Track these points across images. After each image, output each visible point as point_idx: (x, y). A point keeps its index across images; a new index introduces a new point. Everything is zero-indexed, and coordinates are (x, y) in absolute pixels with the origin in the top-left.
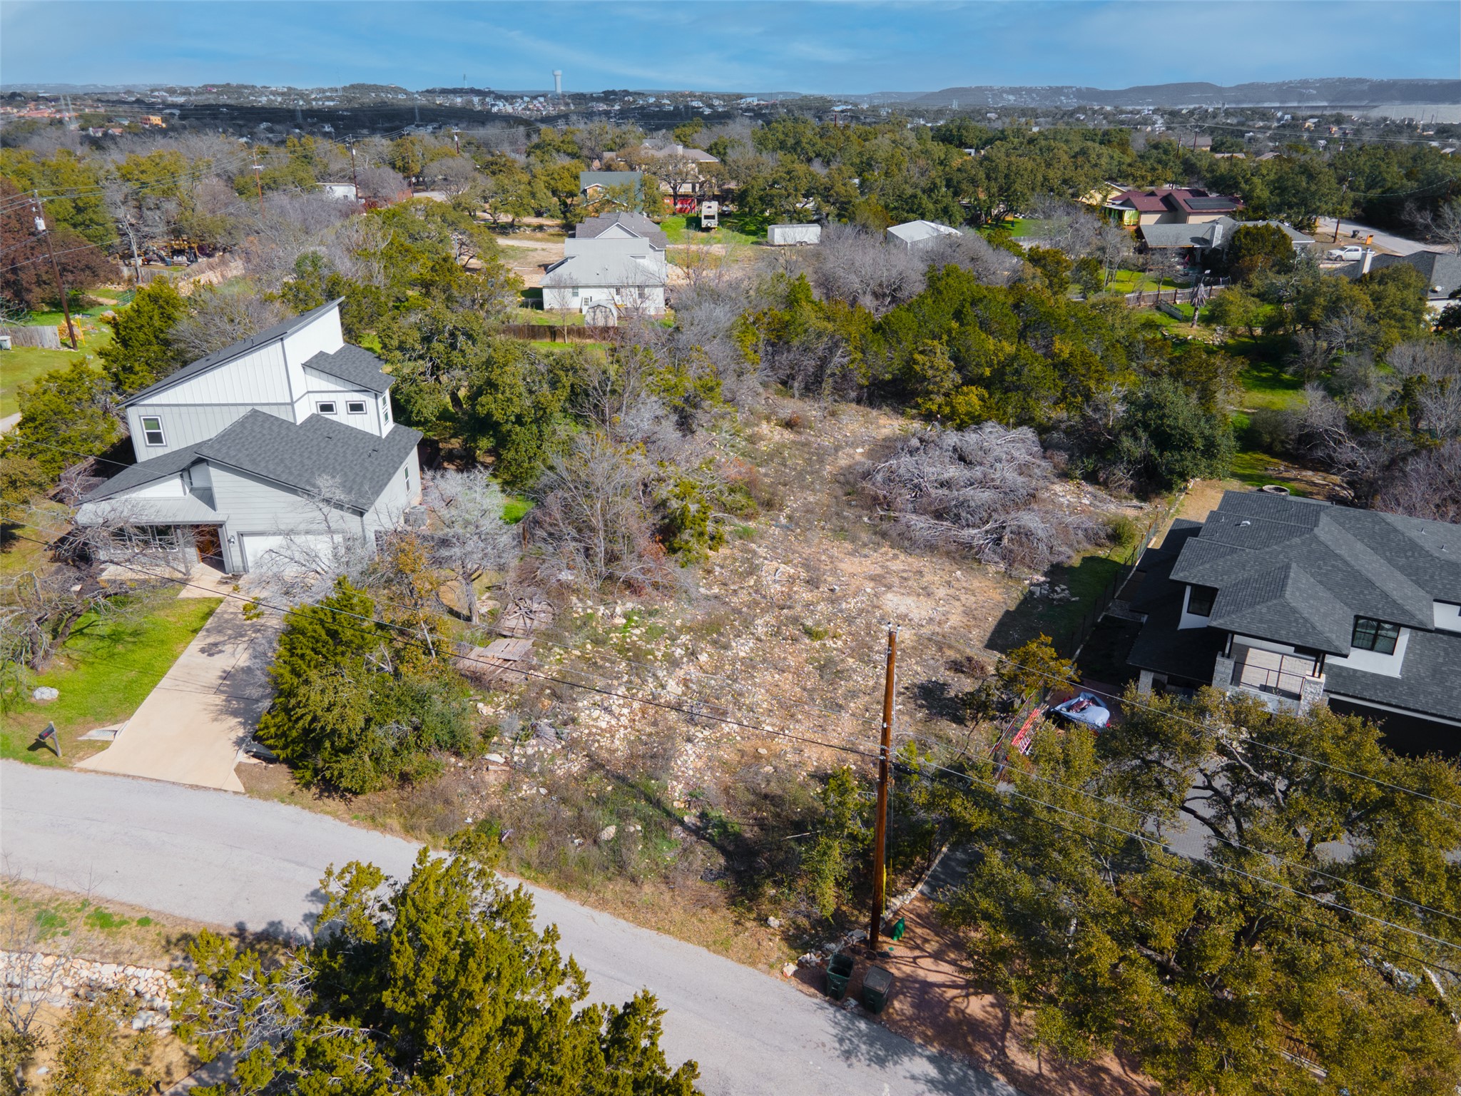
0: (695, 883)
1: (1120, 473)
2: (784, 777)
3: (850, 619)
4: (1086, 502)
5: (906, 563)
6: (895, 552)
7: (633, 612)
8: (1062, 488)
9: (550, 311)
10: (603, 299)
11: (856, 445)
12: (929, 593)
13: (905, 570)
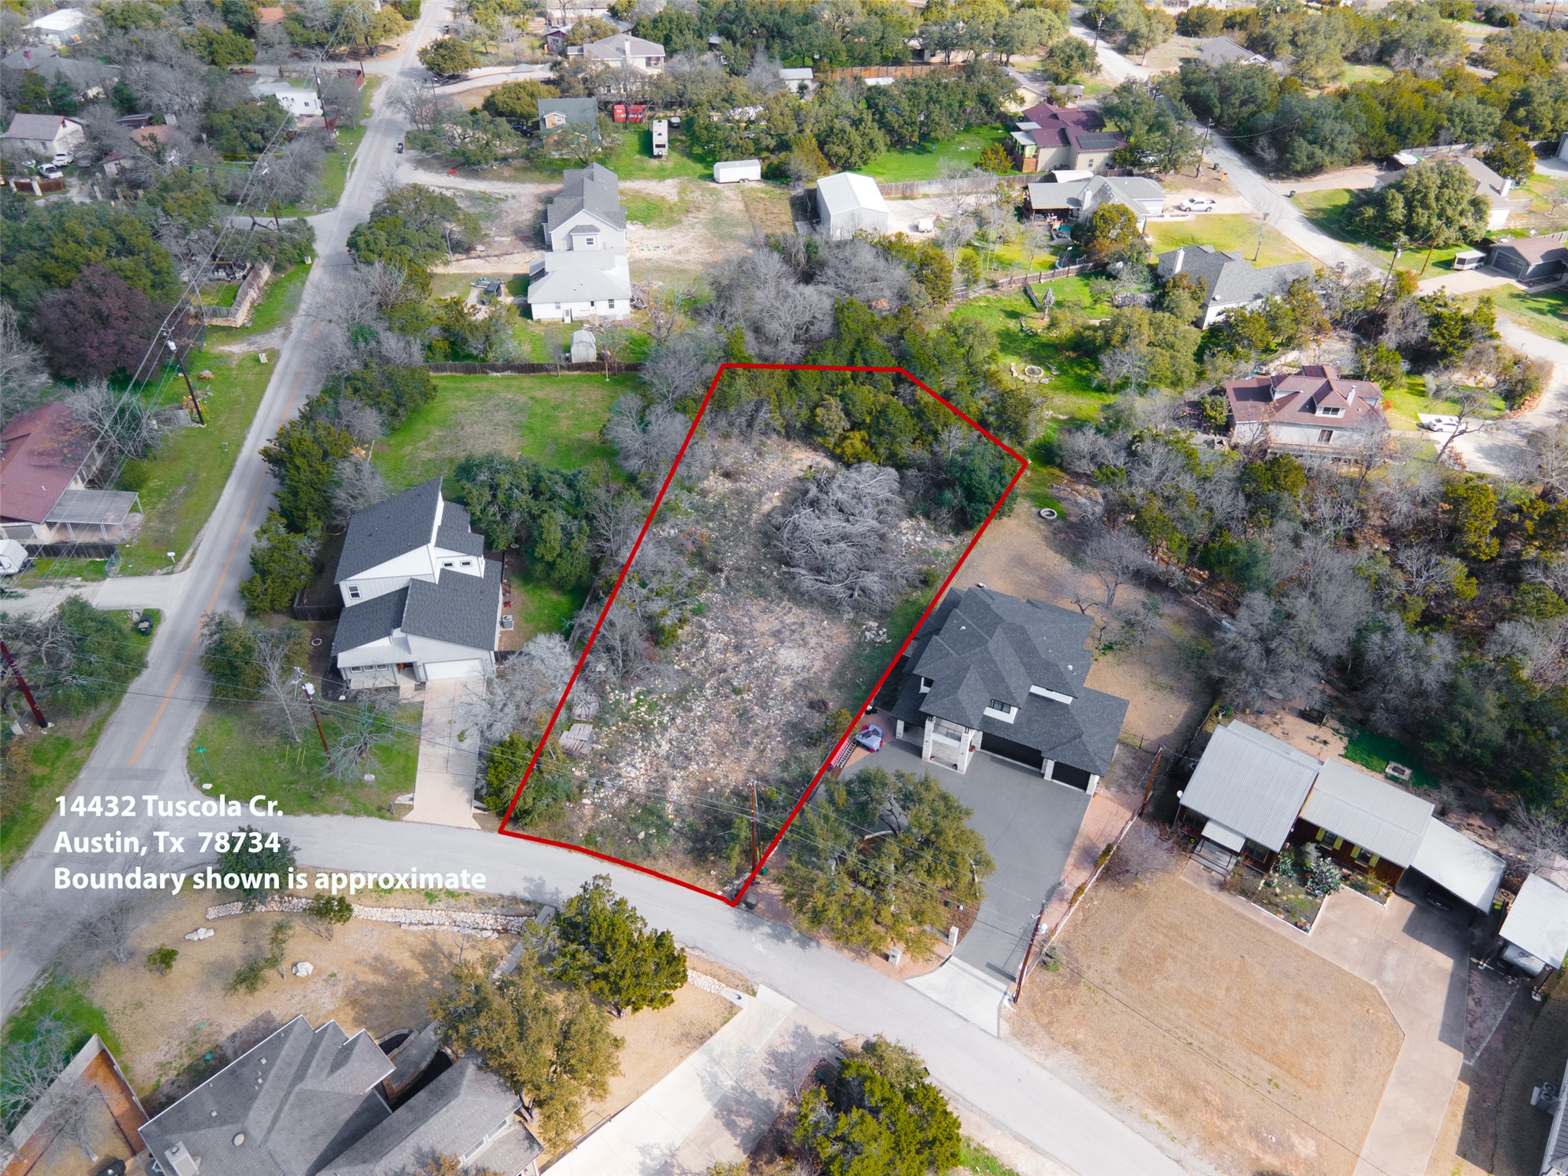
0: (680, 856)
1: (944, 513)
2: (719, 794)
3: (758, 675)
4: (919, 539)
5: (794, 615)
6: (791, 605)
7: (639, 693)
8: (906, 524)
9: (539, 321)
10: (581, 310)
11: (772, 489)
12: (805, 644)
13: (794, 623)
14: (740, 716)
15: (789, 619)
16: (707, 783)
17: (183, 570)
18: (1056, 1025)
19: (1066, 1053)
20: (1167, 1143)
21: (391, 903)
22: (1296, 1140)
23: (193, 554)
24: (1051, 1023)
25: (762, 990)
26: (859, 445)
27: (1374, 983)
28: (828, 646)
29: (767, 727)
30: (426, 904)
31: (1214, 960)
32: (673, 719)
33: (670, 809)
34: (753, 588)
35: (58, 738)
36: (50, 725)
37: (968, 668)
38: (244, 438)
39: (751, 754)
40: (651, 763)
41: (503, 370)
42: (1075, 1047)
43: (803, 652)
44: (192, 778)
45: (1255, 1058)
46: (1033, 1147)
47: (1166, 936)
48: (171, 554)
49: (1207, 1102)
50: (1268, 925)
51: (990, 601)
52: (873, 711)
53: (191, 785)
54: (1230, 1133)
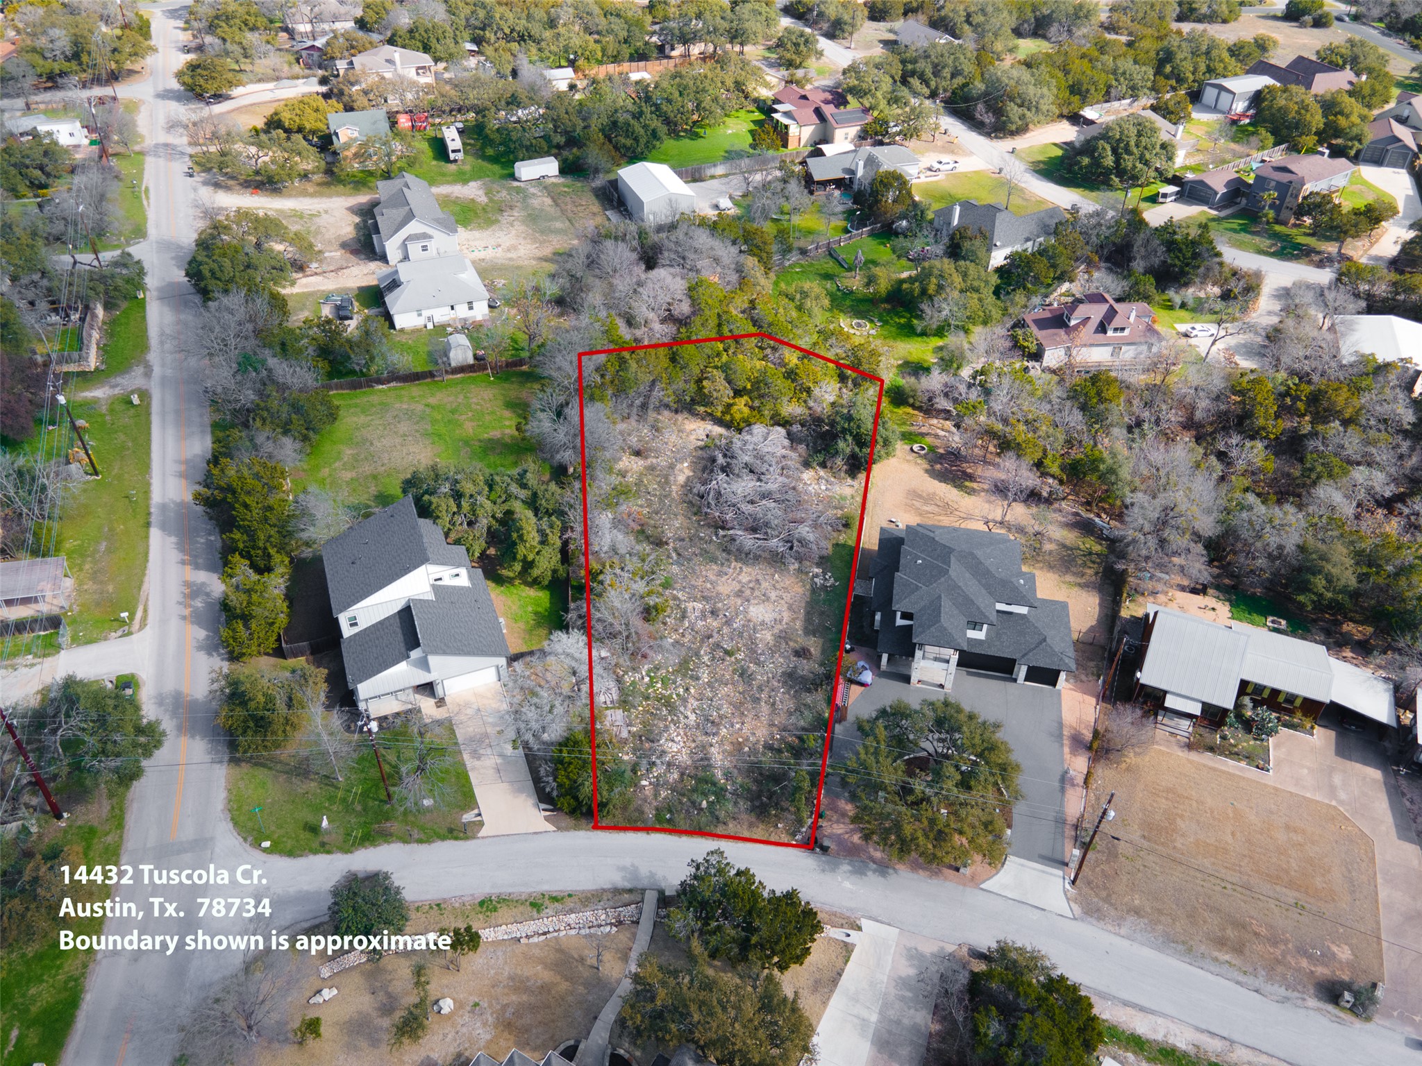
0: (744, 816)
1: (839, 462)
2: (754, 751)
3: (741, 635)
4: (823, 487)
5: (748, 574)
6: (739, 565)
7: (649, 671)
8: (808, 475)
9: (402, 330)
10: (442, 315)
11: (682, 460)
12: (768, 599)
13: (750, 581)
14: (741, 675)
15: (744, 578)
16: (740, 743)
17: (141, 628)
18: (1114, 896)
19: (1131, 919)
20: (1241, 978)
21: (500, 922)
22: (1335, 949)
23: (145, 611)
24: (1109, 895)
25: (864, 923)
26: (746, 410)
27: (1334, 803)
28: (787, 597)
29: (768, 681)
30: (535, 913)
31: (1212, 812)
32: (687, 689)
33: (719, 774)
34: (701, 555)
35: (80, 827)
36: (65, 815)
37: (940, 597)
38: (149, 484)
39: (765, 709)
40: (685, 734)
41: (389, 382)
42: (1137, 912)
43: (770, 607)
44: (245, 839)
45: (1278, 888)
46: (1142, 1009)
47: (1167, 799)
48: (125, 615)
49: (1256, 934)
50: (1238, 773)
51: (932, 535)
52: (852, 650)
53: (247, 846)
54: (1284, 957)
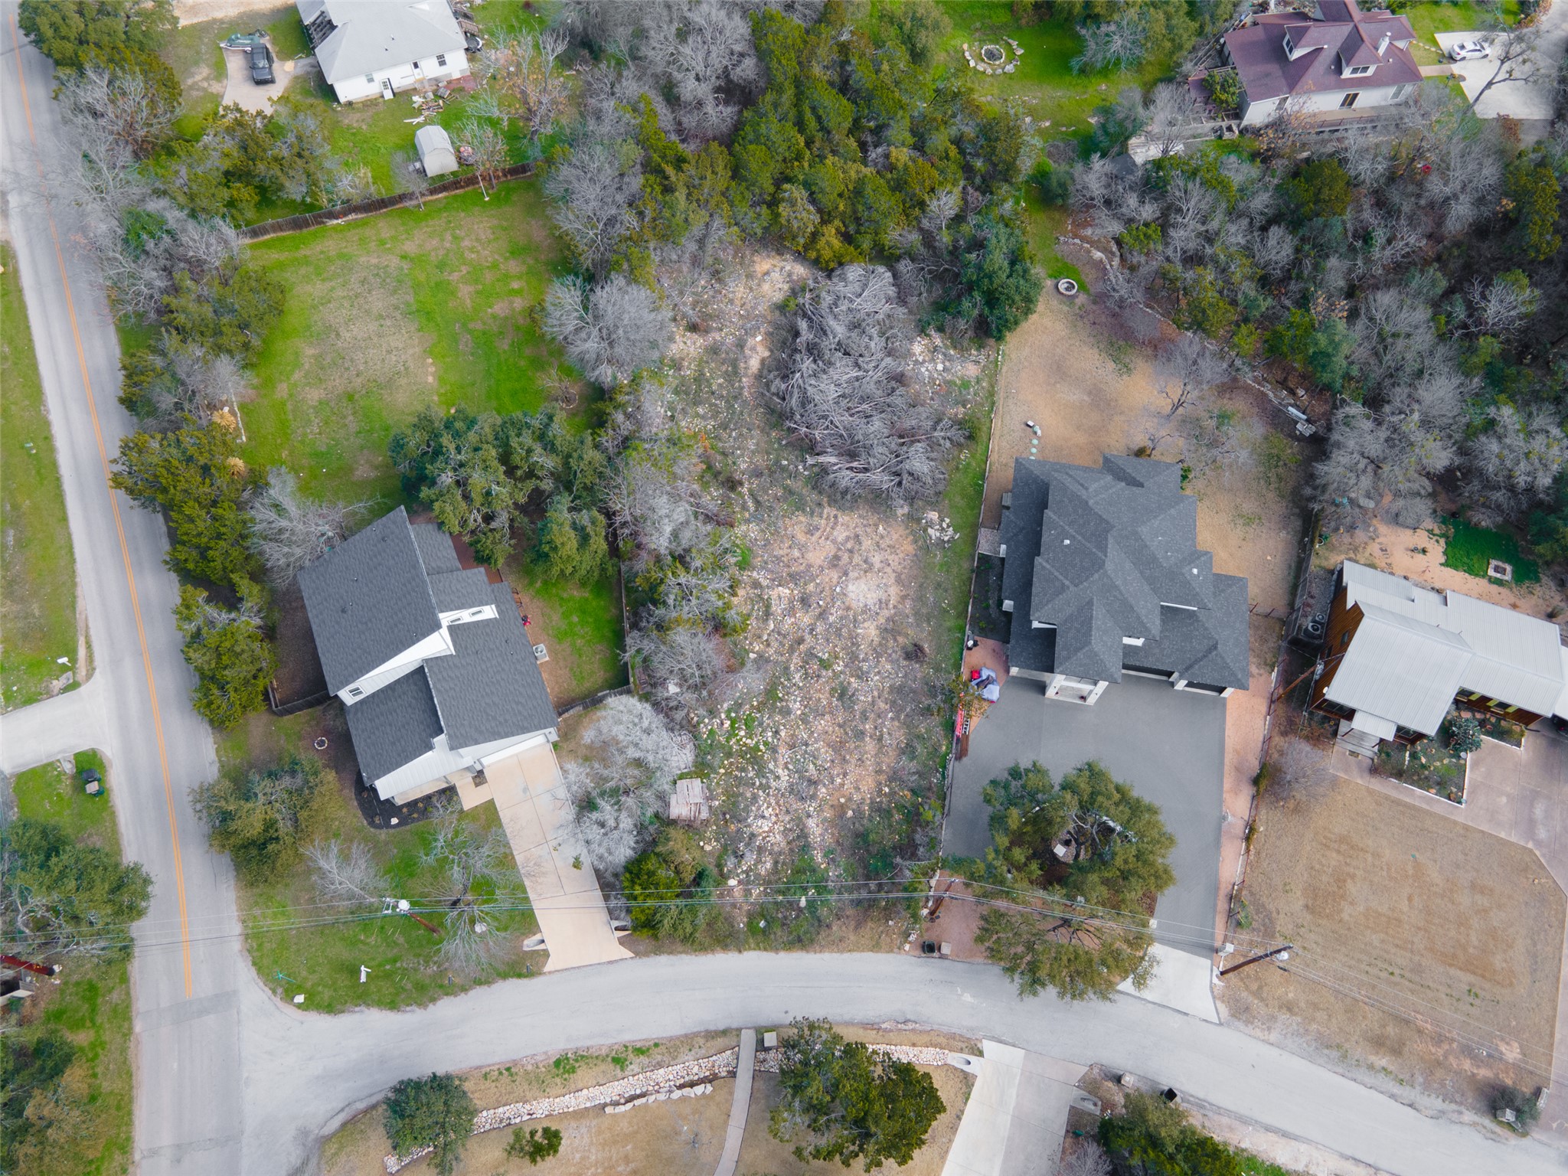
0: (850, 913)
1: (962, 324)
2: (859, 814)
3: (838, 633)
4: (940, 367)
5: (844, 525)
6: (834, 512)
7: (729, 711)
8: (918, 348)
10: (402, 77)
11: (751, 332)
12: (871, 566)
13: (848, 538)
14: (840, 698)
15: (840, 534)
16: (842, 805)
17: (90, 675)
18: (1265, 989)
19: (1284, 1016)
20: (1397, 1089)
21: (580, 1086)
22: (1503, 1048)
23: (89, 646)
24: (1260, 988)
25: (987, 1046)
26: (836, 243)
27: (1530, 845)
28: (894, 561)
29: (873, 703)
30: (618, 1071)
31: (1389, 869)
32: (777, 732)
33: (819, 857)
34: (785, 500)
35: (77, 984)
36: (57, 968)
37: (1090, 603)
39: (870, 745)
40: (777, 803)
41: (345, 215)
42: (1289, 1007)
43: (873, 580)
44: (274, 992)
45: (1452, 971)
46: (1285, 1135)
47: (1338, 852)
48: (64, 660)
49: (1420, 1032)
50: (1424, 806)
51: (1084, 494)
52: (975, 644)
53: (277, 1000)
54: (1446, 1057)
